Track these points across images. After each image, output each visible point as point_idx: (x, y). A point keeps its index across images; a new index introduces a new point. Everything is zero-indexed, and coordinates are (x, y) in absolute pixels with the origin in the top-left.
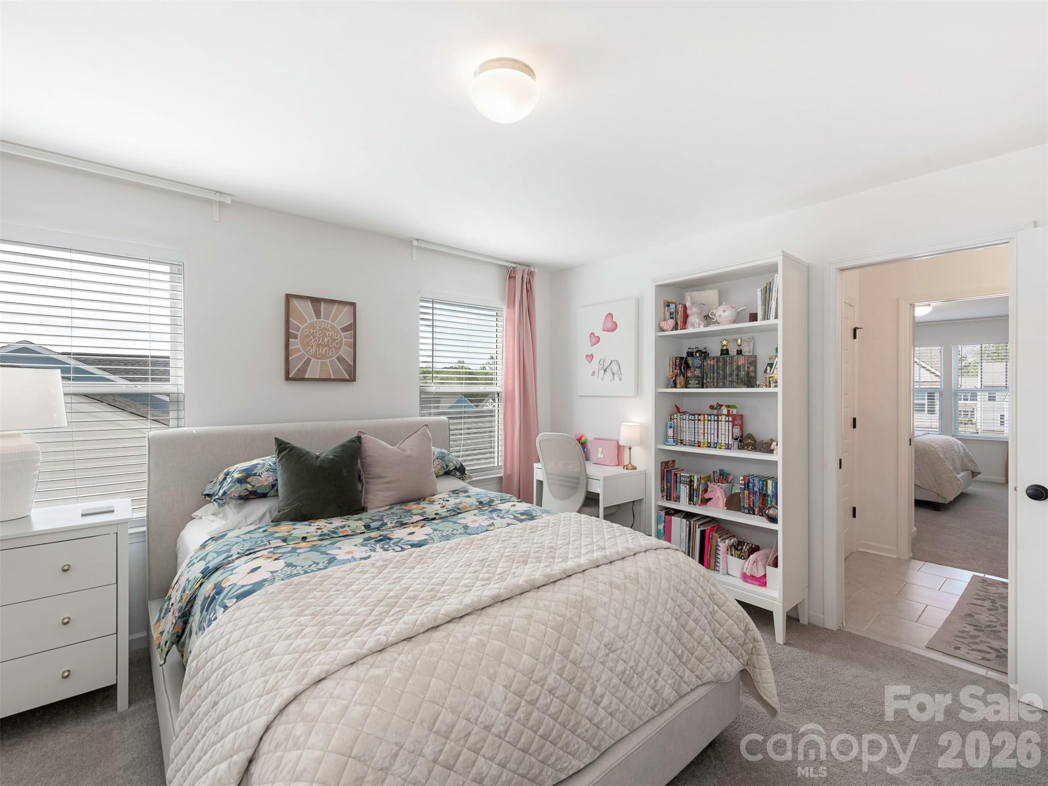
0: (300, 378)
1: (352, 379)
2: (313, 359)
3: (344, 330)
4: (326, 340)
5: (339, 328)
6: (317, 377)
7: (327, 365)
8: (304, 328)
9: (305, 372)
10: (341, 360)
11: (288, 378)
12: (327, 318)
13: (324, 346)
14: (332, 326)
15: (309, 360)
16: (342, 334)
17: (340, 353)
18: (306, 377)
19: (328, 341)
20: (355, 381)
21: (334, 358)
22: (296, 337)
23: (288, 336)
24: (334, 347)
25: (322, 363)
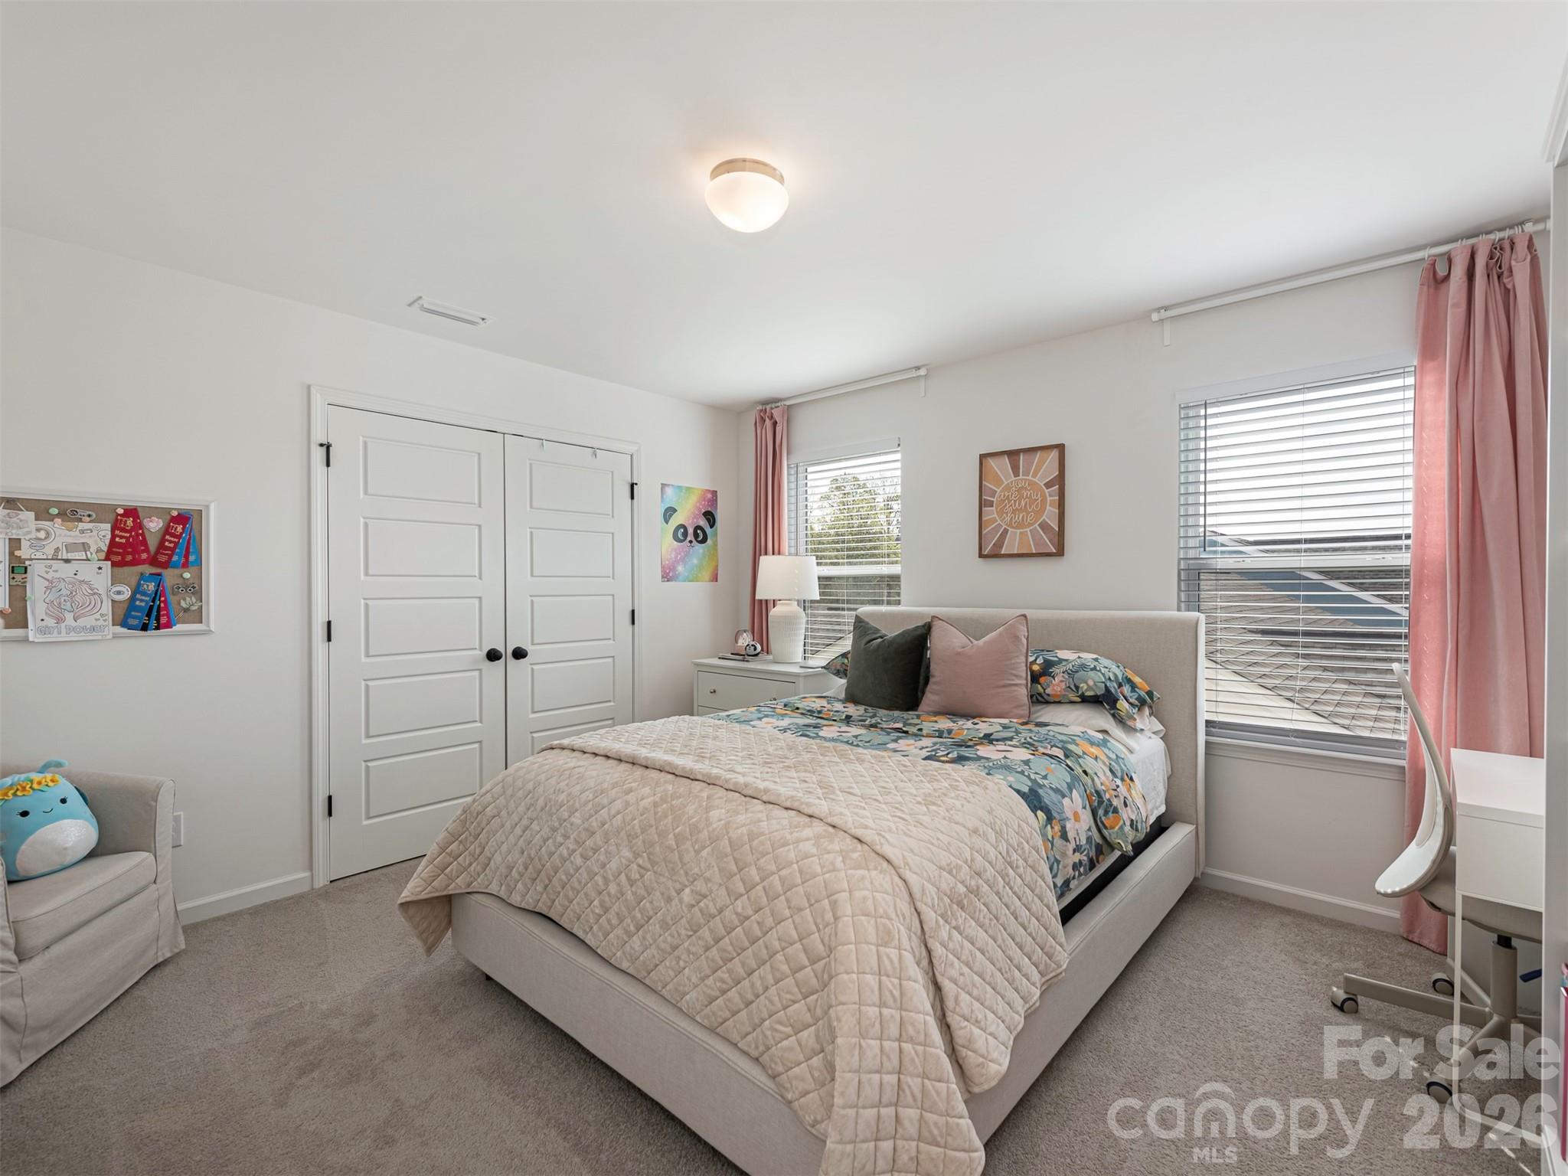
0: (995, 555)
1: (1060, 552)
2: (1010, 530)
3: (1048, 485)
4: (1023, 503)
5: (1042, 484)
6: (1016, 552)
7: (1027, 535)
8: (1001, 492)
9: (1001, 547)
10: (1044, 526)
11: (981, 556)
12: (1027, 473)
13: (1020, 510)
14: (1031, 483)
15: (1006, 531)
16: (1046, 491)
17: (1044, 517)
18: (1003, 552)
19: (1026, 505)
20: (1063, 555)
21: (1036, 525)
22: (991, 504)
23: (982, 504)
24: (1033, 511)
25: (1021, 533)
